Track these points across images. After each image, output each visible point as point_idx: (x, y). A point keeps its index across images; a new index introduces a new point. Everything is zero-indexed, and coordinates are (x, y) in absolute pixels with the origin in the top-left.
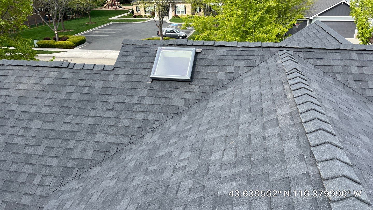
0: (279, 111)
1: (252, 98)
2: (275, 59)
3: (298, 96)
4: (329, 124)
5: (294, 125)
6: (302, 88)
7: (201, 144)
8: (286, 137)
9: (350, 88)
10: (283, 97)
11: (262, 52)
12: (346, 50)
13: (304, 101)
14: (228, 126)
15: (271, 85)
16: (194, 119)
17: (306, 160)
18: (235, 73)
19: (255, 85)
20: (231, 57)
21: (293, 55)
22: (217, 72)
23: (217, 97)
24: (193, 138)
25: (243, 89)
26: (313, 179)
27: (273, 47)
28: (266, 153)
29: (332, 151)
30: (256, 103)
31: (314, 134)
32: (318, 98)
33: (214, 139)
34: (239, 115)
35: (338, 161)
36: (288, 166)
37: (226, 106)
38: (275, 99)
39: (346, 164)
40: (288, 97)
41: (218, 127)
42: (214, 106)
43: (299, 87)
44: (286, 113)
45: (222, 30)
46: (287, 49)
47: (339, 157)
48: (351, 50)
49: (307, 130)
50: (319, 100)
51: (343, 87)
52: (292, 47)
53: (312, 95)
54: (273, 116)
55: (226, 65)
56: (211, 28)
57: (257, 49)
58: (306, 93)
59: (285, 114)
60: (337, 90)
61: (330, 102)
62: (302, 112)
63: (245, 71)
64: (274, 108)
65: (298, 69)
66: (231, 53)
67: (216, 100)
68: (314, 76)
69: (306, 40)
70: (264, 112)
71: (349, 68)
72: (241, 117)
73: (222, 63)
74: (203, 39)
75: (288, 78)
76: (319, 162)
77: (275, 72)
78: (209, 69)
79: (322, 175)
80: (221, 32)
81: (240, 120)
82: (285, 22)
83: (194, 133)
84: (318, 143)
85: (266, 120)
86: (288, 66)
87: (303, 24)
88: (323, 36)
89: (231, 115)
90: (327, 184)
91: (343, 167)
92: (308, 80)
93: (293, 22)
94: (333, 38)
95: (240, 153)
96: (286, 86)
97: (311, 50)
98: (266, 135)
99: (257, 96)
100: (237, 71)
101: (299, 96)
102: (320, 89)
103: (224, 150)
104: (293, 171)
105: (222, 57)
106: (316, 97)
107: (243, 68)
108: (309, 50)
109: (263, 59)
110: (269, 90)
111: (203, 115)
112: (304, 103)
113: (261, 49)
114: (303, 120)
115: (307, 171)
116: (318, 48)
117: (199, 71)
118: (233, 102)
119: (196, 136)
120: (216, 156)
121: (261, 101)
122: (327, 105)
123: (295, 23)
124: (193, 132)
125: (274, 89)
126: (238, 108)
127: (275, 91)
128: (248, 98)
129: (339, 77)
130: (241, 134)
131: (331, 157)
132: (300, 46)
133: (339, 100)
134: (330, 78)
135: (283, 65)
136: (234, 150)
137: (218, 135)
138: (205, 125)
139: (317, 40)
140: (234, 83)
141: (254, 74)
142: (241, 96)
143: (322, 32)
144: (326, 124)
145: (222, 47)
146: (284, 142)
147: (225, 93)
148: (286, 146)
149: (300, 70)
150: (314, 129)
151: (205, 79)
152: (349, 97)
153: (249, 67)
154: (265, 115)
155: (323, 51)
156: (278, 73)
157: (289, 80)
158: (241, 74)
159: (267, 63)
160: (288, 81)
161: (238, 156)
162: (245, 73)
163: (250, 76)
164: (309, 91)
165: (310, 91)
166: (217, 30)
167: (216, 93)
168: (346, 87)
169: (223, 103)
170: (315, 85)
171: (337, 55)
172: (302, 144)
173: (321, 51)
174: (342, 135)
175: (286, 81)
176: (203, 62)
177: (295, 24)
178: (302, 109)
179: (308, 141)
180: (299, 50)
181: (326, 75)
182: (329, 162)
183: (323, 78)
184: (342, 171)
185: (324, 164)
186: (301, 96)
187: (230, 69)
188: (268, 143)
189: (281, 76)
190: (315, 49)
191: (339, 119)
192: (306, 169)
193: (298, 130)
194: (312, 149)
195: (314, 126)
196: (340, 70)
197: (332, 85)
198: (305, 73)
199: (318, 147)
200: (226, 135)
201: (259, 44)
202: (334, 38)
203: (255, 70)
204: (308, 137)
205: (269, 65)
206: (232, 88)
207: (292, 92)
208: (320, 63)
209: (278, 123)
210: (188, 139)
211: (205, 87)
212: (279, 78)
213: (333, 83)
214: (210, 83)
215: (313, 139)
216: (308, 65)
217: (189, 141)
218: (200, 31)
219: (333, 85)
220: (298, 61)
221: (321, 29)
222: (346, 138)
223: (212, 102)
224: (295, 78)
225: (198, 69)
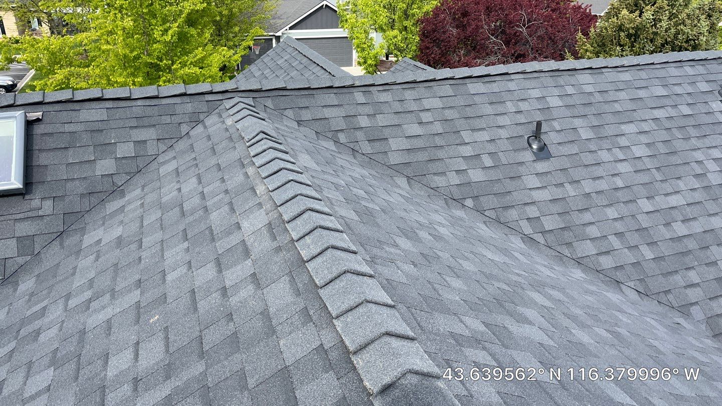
0: (245, 225)
1: (187, 206)
2: (220, 116)
3: (276, 187)
4: (341, 232)
5: (279, 249)
6: (281, 170)
7: (79, 343)
8: (269, 277)
9: (363, 154)
10: (248, 194)
11: (190, 104)
12: (344, 87)
13: (290, 196)
14: (140, 283)
15: (220, 172)
16: (51, 283)
17: (314, 318)
18: (138, 158)
19: (188, 178)
20: (121, 123)
21: (253, 104)
22: (94, 160)
23: (104, 217)
24: (53, 332)
25: (162, 190)
26: (332, 356)
27: (211, 93)
28: (233, 324)
29: (357, 287)
30: (197, 216)
31: (319, 260)
32: (315, 183)
33: (109, 321)
34: (162, 250)
35: (371, 305)
36: (282, 343)
37: (129, 237)
38: (233, 201)
39: (384, 305)
40: (258, 192)
41: (117, 290)
42: (100, 241)
43: (276, 169)
44: (260, 226)
45: (98, 66)
46: (240, 94)
47: (370, 298)
48: (352, 86)
49: (305, 254)
50: (318, 189)
51: (353, 154)
52: (248, 89)
53: (303, 181)
54: (234, 239)
55: (113, 141)
56: (71, 63)
57: (177, 100)
58: (292, 178)
59: (258, 228)
60: (344, 161)
61: (337, 187)
62: (289, 218)
63: (161, 151)
64: (234, 220)
65: (269, 133)
66: (119, 113)
67: (104, 224)
68: (301, 144)
69: (274, 75)
70: (215, 233)
71: (355, 118)
72: (167, 254)
73: (101, 138)
74: (55, 87)
75: (252, 154)
76: (337, 317)
77: (224, 144)
78: (72, 156)
79: (347, 343)
80: (97, 71)
81: (166, 263)
82: (232, 43)
83: (57, 318)
84: (330, 277)
85: (223, 250)
86: (248, 128)
87: (266, 45)
88: (302, 66)
89: (144, 255)
90: (360, 360)
91: (381, 314)
92: (291, 152)
93: (248, 43)
94: (319, 68)
95: (175, 341)
96: (251, 171)
97: (285, 93)
98: (228, 283)
99: (197, 200)
100: (142, 153)
101: (279, 188)
102: (315, 165)
103: (138, 343)
104: (293, 351)
105: (100, 126)
106: (310, 183)
107: (155, 142)
108: (281, 93)
109: (196, 120)
110: (218, 183)
111: (75, 268)
112: (290, 200)
113: (186, 99)
114: (295, 236)
115: (319, 343)
116: (297, 87)
117: (46, 163)
118: (145, 223)
119: (61, 326)
120: (120, 363)
121: (206, 209)
122: (333, 195)
123: (251, 43)
124: (51, 317)
125: (228, 179)
126: (159, 236)
127: (230, 185)
128: (177, 209)
129: (342, 137)
130: (172, 294)
131: (358, 301)
132: (263, 87)
133: (351, 180)
134: (328, 141)
135: (237, 127)
136: (161, 335)
137: (118, 310)
138: (83, 292)
139: (294, 73)
140: (139, 180)
141: (183, 152)
142: (161, 206)
143: (300, 57)
144: (337, 234)
145: (95, 102)
146: (265, 290)
147: (124, 206)
148: (270, 299)
149: (271, 135)
150: (319, 251)
151: (65, 180)
152: (365, 172)
153: (169, 139)
154: (219, 240)
155: (306, 92)
156: (232, 145)
157: (254, 157)
158: (154, 157)
159: (205, 127)
160: (253, 159)
161: (171, 350)
162: (162, 155)
163: (175, 158)
164: (297, 174)
165: (298, 172)
166: (88, 66)
167: (101, 210)
168: (357, 154)
169: (120, 229)
170: (305, 160)
171: (331, 98)
172: (300, 285)
173: (303, 92)
174: (368, 248)
175: (249, 160)
176: (51, 143)
177: (252, 45)
178: (288, 212)
179: (311, 276)
180: (263, 94)
181: (321, 137)
182: (354, 311)
183: (316, 143)
184: (380, 325)
185: (348, 320)
186: (283, 185)
187: (125, 150)
188: (234, 300)
189: (238, 149)
190: (291, 89)
191: (356, 218)
192: (317, 338)
193: (290, 259)
194: (321, 292)
195: (316, 244)
196: (342, 125)
197: (333, 153)
198: (283, 138)
199: (330, 287)
200: (138, 305)
201: (180, 88)
202: (322, 67)
203: (181, 145)
204: (310, 270)
205: (211, 130)
206: (138, 192)
207: (264, 180)
208: (306, 115)
209: (247, 253)
210: (42, 338)
211: (67, 199)
212: (234, 155)
213: (335, 150)
214: (80, 187)
215: (320, 271)
216: (286, 122)
217: (44, 343)
218: (44, 71)
219: (336, 154)
220: (265, 115)
221: (297, 52)
222: (375, 251)
223: (94, 232)
224: (265, 151)
225: (42, 159)
